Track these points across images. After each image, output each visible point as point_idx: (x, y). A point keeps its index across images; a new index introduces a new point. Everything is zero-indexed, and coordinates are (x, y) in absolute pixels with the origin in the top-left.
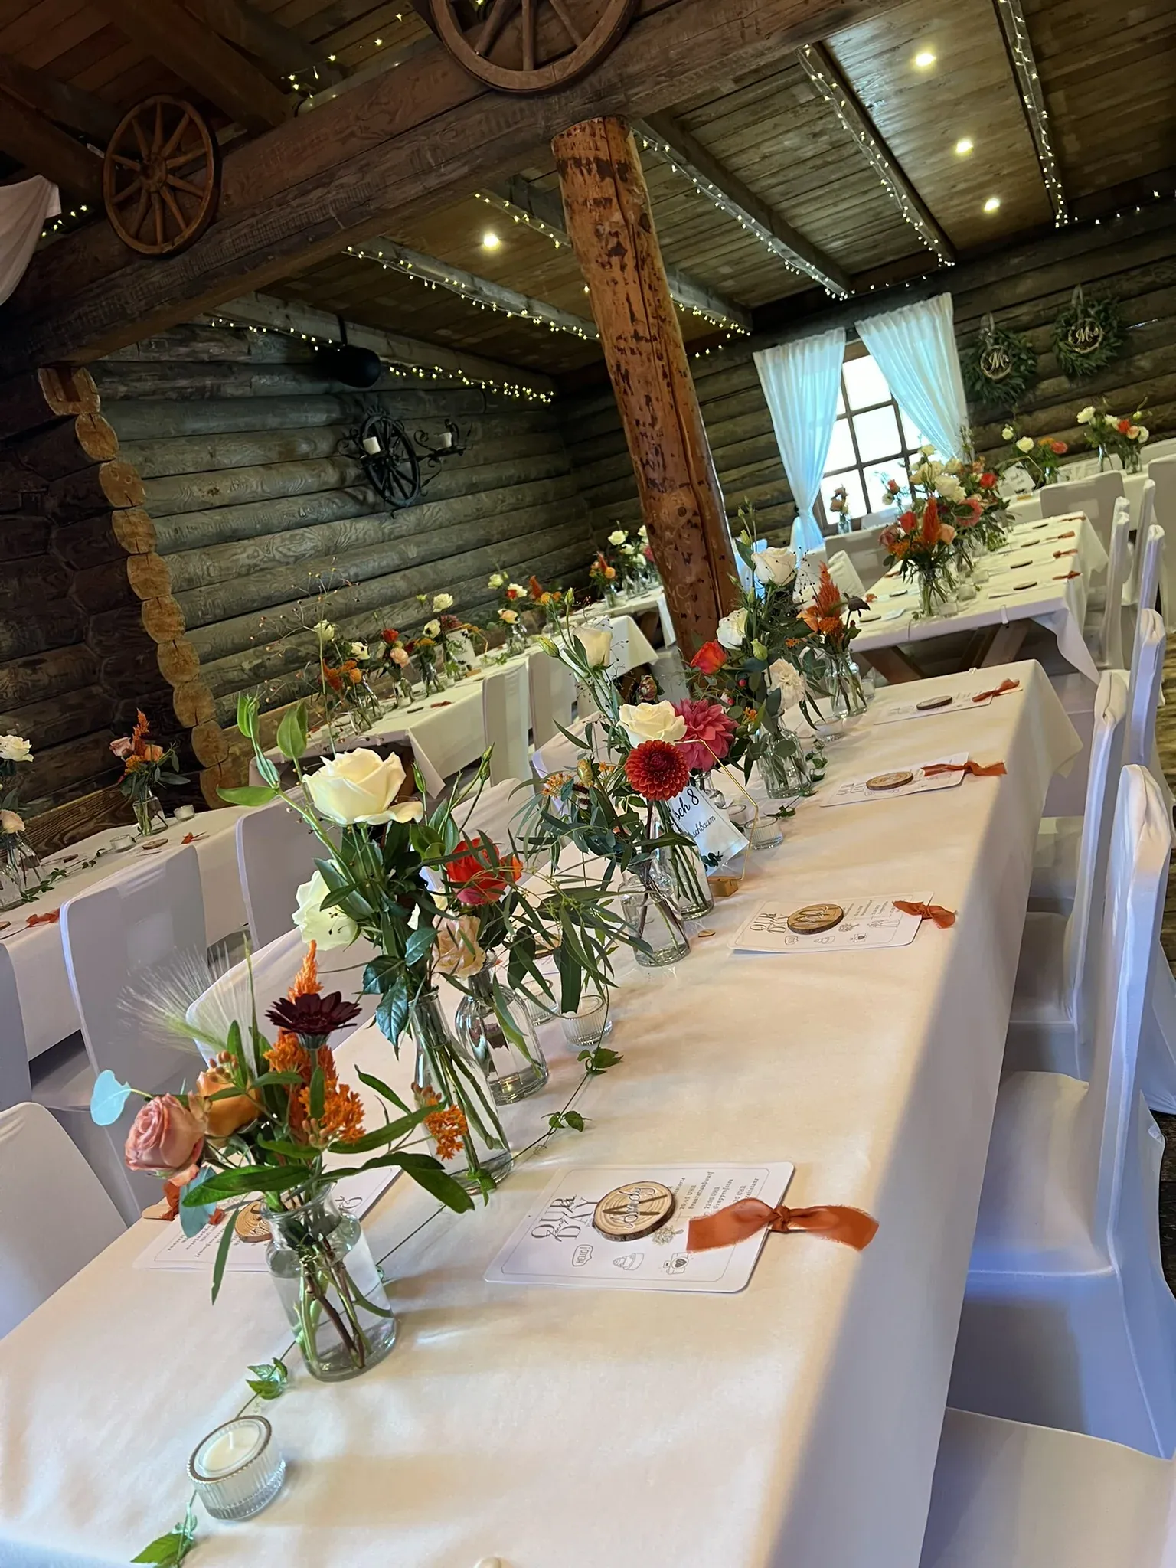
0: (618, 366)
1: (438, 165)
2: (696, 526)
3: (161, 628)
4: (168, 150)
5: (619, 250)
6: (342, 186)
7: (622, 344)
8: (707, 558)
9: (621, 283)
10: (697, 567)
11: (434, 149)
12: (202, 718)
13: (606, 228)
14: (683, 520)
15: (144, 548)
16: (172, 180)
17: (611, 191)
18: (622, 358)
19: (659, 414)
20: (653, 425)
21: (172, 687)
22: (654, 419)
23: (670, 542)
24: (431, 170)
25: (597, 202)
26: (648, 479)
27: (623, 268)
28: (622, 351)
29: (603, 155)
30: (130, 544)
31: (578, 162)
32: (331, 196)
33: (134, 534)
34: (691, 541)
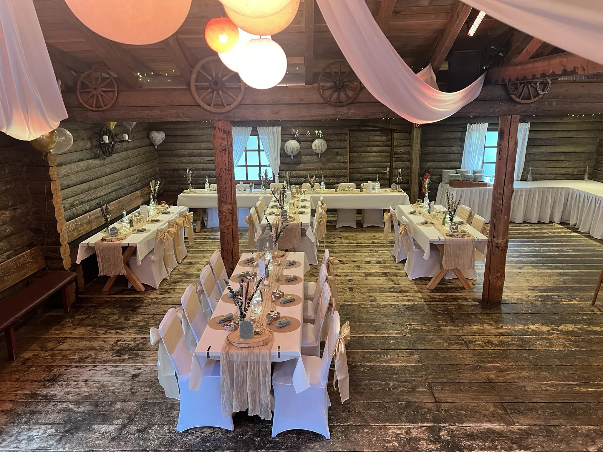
0: (219, 174)
1: (183, 117)
2: (231, 213)
3: (57, 203)
4: (102, 85)
5: (225, 150)
6: (155, 112)
7: (221, 170)
8: (232, 221)
9: (224, 157)
10: (230, 222)
11: (183, 113)
12: (63, 230)
13: (223, 145)
14: (228, 211)
15: (56, 179)
16: (102, 93)
17: (226, 137)
18: (221, 173)
19: (227, 187)
20: (225, 189)
21: (57, 221)
22: (226, 188)
23: (224, 215)
24: (181, 117)
25: (222, 138)
26: (221, 200)
27: (225, 154)
28: (221, 171)
29: (225, 129)
30: (52, 177)
31: (219, 129)
32: (151, 114)
33: (54, 174)
34: (230, 216)
